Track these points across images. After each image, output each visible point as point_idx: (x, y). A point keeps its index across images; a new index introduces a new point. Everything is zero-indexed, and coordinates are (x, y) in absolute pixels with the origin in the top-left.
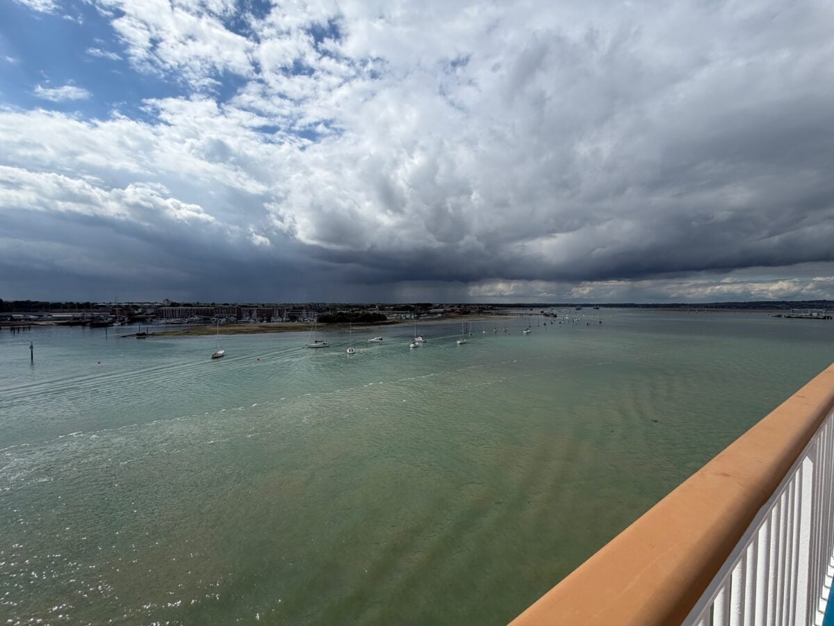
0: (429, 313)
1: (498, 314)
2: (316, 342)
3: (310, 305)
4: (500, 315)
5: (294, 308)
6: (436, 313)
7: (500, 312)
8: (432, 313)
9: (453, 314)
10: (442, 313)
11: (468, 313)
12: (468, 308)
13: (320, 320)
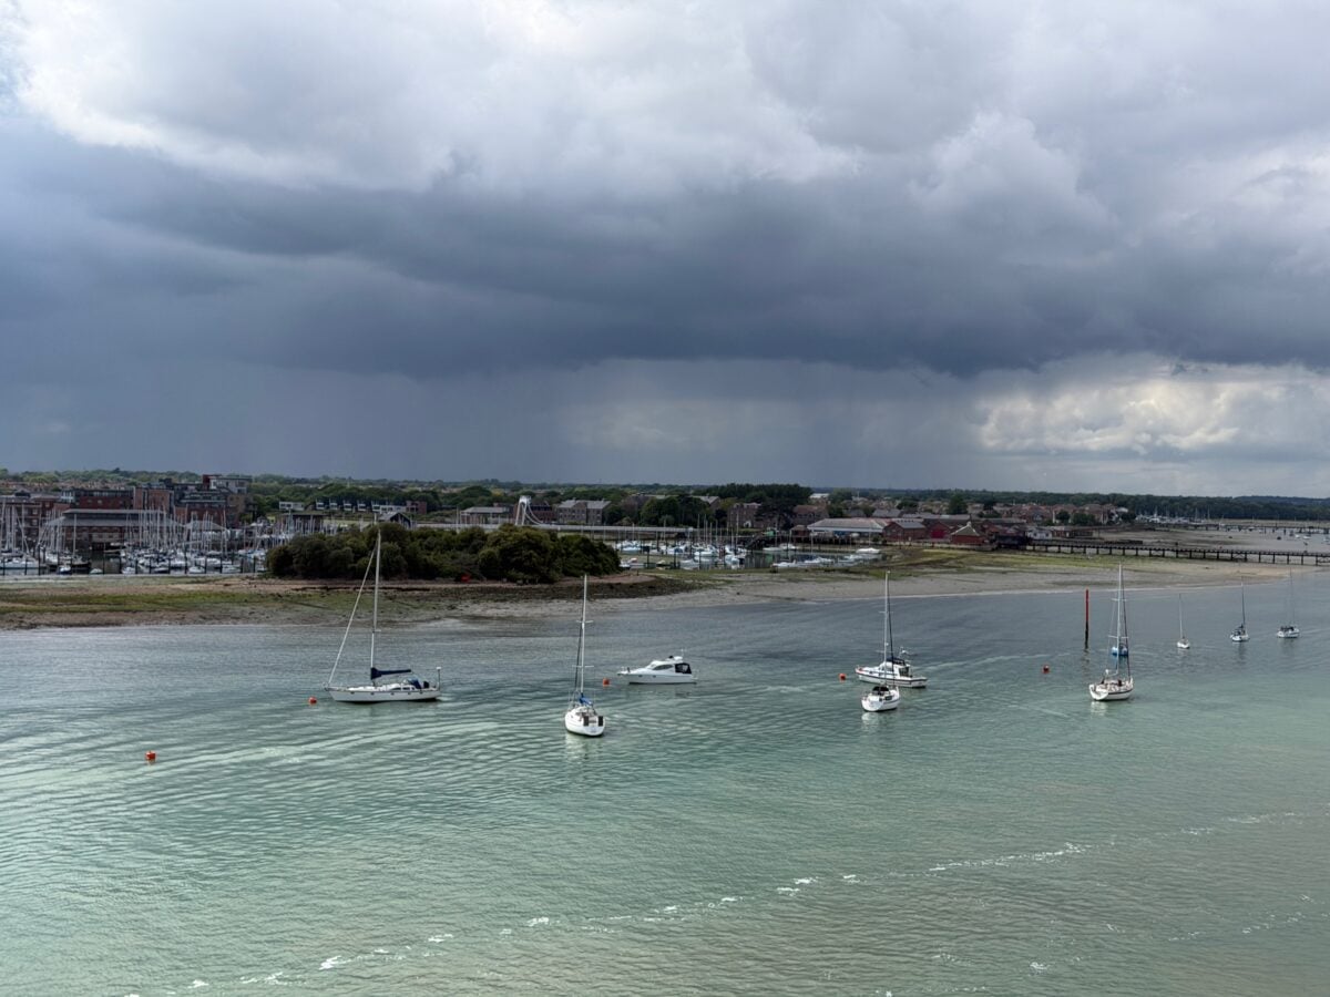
0: (803, 539)
1: (1191, 555)
2: (375, 674)
3: (168, 483)
4: (1204, 557)
5: (84, 498)
6: (844, 541)
7: (1190, 538)
8: (820, 541)
9: (940, 549)
10: (877, 540)
11: (1020, 543)
12: (1011, 523)
13: (282, 564)
